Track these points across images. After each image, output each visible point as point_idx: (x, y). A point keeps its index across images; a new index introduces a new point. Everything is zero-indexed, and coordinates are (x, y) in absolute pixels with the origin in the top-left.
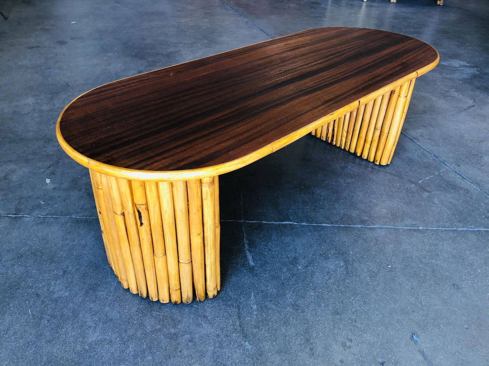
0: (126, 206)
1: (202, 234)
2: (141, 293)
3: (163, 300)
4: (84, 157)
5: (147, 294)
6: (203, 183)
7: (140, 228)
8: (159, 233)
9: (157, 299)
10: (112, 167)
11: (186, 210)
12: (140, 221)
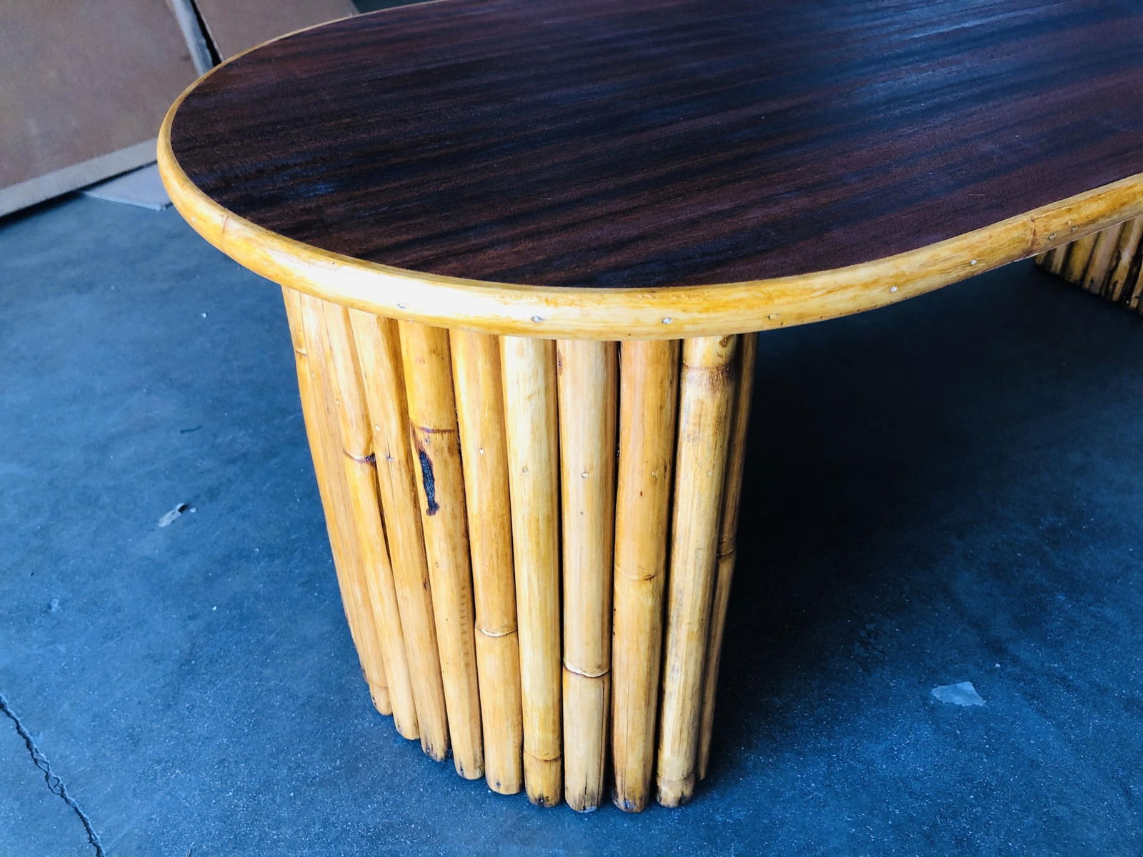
0: (378, 428)
1: (661, 577)
2: (427, 744)
3: (498, 784)
4: (212, 208)
5: (445, 749)
6: (687, 366)
7: (427, 522)
8: (497, 550)
9: (478, 775)
10: (305, 248)
11: (607, 472)
12: (428, 495)
